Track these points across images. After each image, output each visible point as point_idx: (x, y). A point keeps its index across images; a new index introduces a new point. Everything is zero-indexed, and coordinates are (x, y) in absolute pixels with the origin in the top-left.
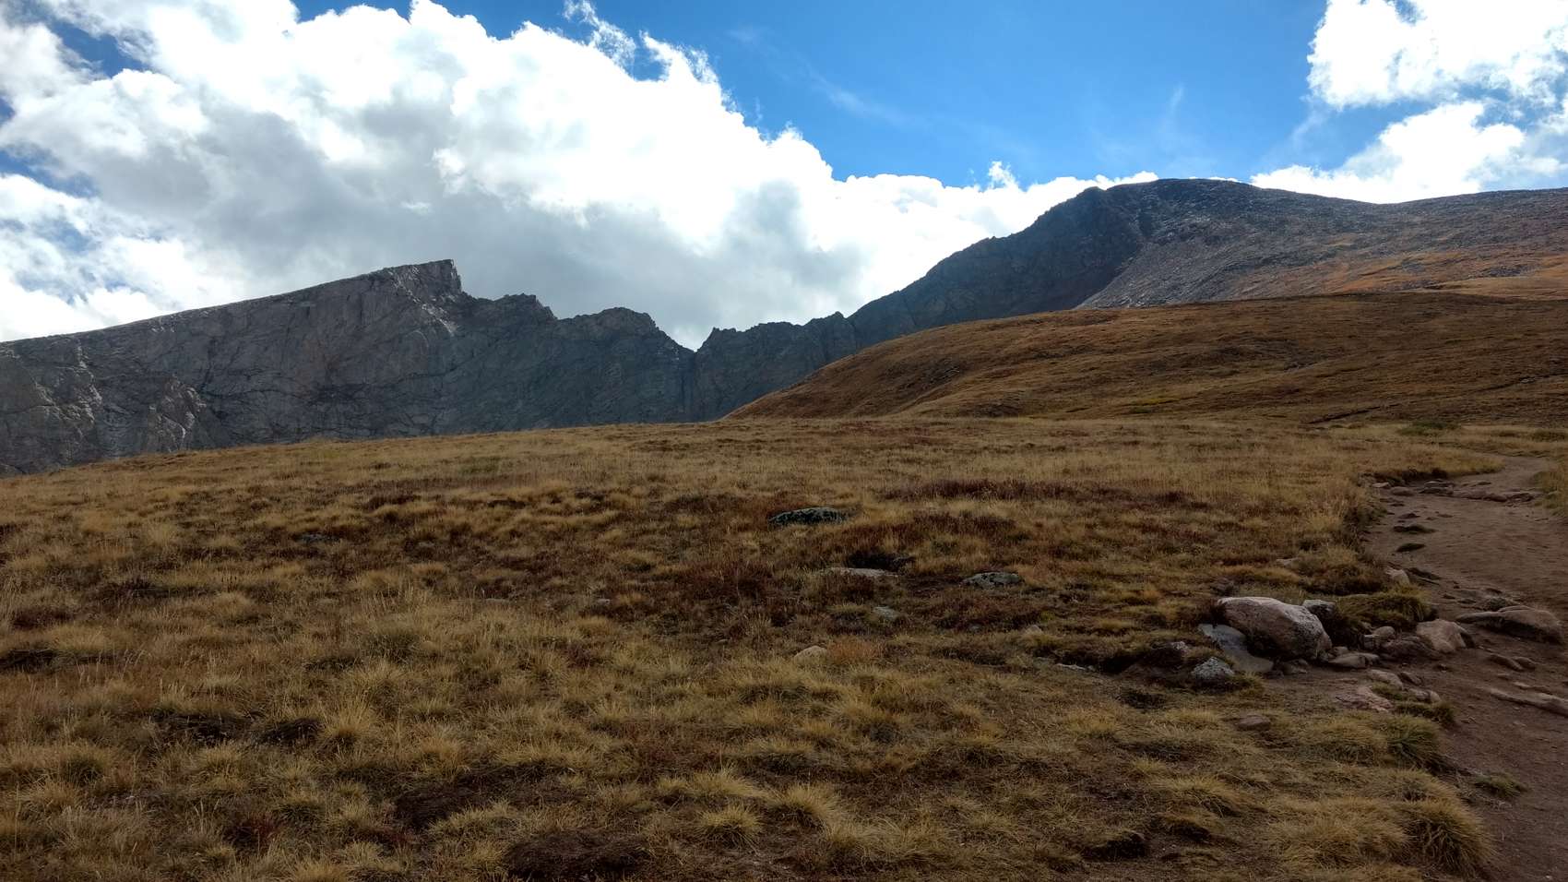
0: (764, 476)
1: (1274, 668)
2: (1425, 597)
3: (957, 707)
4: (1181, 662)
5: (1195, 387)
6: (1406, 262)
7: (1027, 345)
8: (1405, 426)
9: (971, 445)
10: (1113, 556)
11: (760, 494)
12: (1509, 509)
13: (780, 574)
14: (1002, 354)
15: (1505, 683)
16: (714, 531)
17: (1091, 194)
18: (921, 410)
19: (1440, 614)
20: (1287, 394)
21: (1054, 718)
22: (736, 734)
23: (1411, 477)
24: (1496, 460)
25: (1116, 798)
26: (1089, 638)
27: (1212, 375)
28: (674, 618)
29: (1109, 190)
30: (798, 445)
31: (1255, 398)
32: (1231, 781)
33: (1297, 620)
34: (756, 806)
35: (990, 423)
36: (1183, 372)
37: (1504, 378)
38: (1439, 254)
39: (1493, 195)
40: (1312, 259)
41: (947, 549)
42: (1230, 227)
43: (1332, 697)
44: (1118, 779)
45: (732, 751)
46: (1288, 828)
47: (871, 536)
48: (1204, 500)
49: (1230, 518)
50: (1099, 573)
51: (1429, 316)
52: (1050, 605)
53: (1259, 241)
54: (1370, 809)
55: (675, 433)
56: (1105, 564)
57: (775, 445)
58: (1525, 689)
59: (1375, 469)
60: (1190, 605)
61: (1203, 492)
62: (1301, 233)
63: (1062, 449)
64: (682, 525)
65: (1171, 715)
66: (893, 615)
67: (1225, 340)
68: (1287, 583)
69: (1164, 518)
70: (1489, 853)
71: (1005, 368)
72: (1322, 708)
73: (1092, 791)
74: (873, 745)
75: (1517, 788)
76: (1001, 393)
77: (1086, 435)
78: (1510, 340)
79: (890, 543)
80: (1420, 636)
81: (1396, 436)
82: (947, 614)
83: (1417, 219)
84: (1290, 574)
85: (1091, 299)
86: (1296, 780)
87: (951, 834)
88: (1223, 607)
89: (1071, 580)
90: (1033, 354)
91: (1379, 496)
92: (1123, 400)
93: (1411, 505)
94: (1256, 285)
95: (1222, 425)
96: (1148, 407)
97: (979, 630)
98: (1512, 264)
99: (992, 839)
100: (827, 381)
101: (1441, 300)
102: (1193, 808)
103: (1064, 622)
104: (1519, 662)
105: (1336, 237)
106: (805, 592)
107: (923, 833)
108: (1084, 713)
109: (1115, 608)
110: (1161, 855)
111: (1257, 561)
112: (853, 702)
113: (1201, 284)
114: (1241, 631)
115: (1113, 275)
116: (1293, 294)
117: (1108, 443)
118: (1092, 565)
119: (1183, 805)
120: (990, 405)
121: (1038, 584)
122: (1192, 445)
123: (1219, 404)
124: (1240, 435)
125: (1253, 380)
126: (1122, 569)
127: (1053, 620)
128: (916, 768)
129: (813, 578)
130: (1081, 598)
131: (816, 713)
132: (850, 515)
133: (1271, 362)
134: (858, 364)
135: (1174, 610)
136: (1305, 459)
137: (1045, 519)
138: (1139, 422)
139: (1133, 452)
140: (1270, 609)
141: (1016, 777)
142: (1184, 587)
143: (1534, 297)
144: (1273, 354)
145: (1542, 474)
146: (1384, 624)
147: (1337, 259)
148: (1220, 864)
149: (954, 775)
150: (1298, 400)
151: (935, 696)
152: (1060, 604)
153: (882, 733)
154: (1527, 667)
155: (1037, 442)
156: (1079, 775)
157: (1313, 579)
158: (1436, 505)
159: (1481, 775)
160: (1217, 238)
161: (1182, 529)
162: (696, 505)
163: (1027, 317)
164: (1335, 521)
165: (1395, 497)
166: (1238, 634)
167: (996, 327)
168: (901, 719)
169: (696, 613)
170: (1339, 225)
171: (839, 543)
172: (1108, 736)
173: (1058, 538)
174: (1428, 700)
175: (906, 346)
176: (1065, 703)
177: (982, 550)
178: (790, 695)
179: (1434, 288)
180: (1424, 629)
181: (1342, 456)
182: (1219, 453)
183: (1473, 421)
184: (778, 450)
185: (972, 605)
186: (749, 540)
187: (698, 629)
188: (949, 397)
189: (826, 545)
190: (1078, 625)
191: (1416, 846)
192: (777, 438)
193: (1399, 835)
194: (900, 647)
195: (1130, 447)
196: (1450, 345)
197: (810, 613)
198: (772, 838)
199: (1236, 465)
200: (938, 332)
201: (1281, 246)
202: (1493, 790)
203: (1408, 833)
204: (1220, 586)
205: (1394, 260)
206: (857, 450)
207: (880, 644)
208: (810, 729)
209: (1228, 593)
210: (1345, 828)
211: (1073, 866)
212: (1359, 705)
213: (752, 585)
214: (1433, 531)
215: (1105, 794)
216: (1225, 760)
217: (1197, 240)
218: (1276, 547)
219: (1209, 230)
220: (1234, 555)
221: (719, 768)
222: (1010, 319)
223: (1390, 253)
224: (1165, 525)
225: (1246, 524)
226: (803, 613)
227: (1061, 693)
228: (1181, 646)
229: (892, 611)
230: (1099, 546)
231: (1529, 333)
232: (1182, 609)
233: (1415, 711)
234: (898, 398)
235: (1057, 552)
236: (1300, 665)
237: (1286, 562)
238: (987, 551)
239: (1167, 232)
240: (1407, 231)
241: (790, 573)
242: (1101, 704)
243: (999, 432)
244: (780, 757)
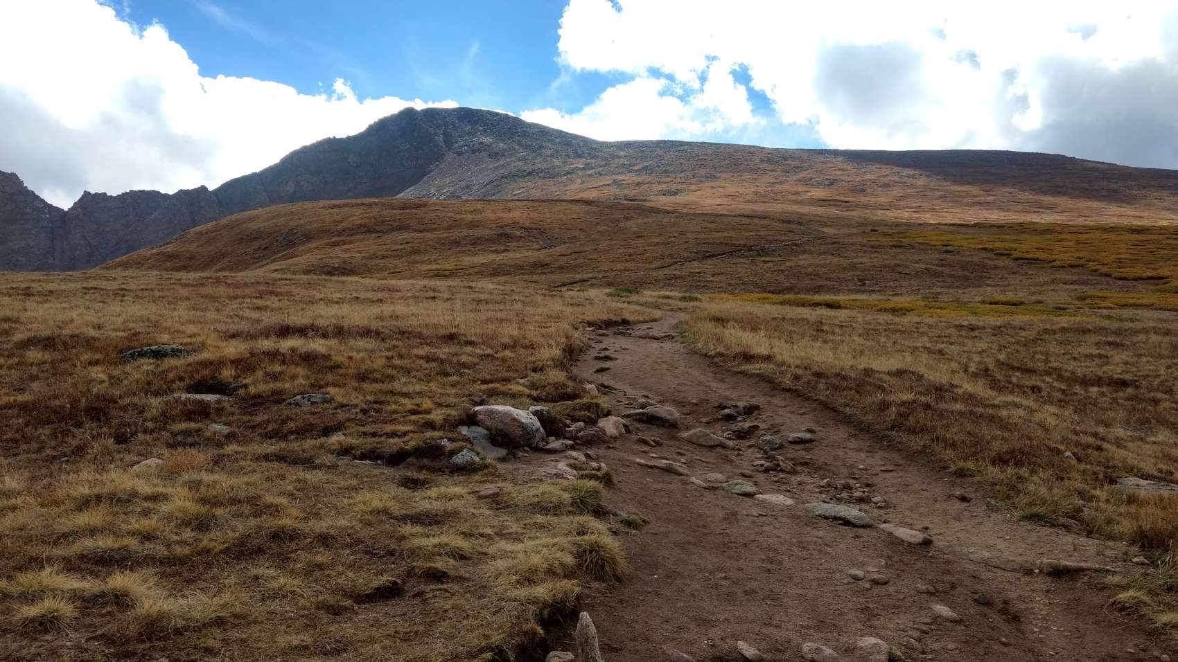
0: (120, 320)
1: (507, 455)
2: (605, 402)
3: (269, 499)
4: (443, 454)
5: (479, 259)
6: (615, 181)
7: (359, 222)
8: (610, 290)
9: (309, 296)
10: (403, 380)
11: (114, 334)
12: (661, 345)
13: (126, 401)
14: (340, 227)
15: (644, 455)
16: (64, 366)
17: (409, 113)
18: (274, 268)
19: (613, 412)
20: (540, 266)
21: (346, 501)
22: (64, 538)
23: (608, 324)
24: (658, 313)
25: (384, 556)
26: (380, 440)
27: (491, 251)
28: (16, 441)
29: (422, 111)
30: (161, 294)
31: (518, 269)
32: (467, 535)
33: (523, 421)
34: (74, 596)
35: (326, 280)
36: (471, 248)
37: (668, 261)
38: (634, 178)
39: (665, 142)
40: (558, 175)
41: (275, 377)
42: (505, 147)
43: (541, 472)
44: (387, 542)
45: (58, 552)
46: (501, 564)
47: (211, 367)
48: (473, 339)
49: (489, 351)
50: (392, 392)
51: (627, 219)
52: (353, 417)
53: (524, 159)
54: (554, 545)
55: (40, 281)
56: (397, 386)
57: (139, 293)
58: (656, 458)
59: (587, 318)
60: (454, 413)
61: (472, 333)
62: (552, 156)
63: (380, 301)
64: (31, 360)
65: (433, 492)
66: (225, 430)
67: (501, 227)
68: (522, 395)
69: (443, 351)
70: (623, 565)
71: (341, 238)
72: (534, 479)
73: (366, 553)
74: (193, 534)
75: (644, 521)
76: (337, 257)
77: (398, 291)
78: (670, 237)
79: (227, 374)
80: (599, 428)
81: (605, 297)
82: (271, 427)
83: (622, 154)
84: (524, 389)
85: (408, 190)
86: (511, 530)
87: (251, 597)
88: (475, 413)
89: (369, 398)
90: (363, 229)
91: (588, 336)
92: (429, 267)
93: (607, 342)
94: (522, 190)
95: (495, 287)
96: (447, 273)
97: (296, 438)
98: (673, 189)
99: (285, 597)
100: (192, 242)
101: (634, 209)
102: (438, 557)
103: (362, 429)
104: (654, 441)
105: (573, 161)
106: (148, 415)
107: (227, 600)
108: (369, 495)
109: (401, 417)
110: (413, 593)
111: (503, 381)
112: (180, 501)
113: (485, 186)
114: (487, 429)
115: (425, 174)
116: (546, 198)
117: (414, 297)
118: (386, 386)
119: (432, 555)
120: (329, 266)
121: (345, 401)
122: (473, 300)
123: (495, 272)
124: (506, 294)
125: (518, 256)
126: (409, 389)
127: (354, 428)
128: (228, 548)
129: (156, 403)
130: (377, 411)
131: (146, 513)
132: (195, 351)
133: (531, 244)
134: (219, 230)
135: (442, 417)
136: (545, 311)
137: (355, 353)
138: (438, 283)
139: (432, 304)
140: (506, 413)
141: (310, 548)
142: (452, 400)
143: (685, 211)
144: (532, 239)
145: (681, 322)
146: (579, 421)
147: (574, 176)
148: (453, 595)
149: (260, 551)
150: (546, 271)
151: (252, 491)
152: (360, 416)
153: (201, 525)
154: (658, 444)
155: (362, 296)
156: (359, 541)
157: (538, 392)
158: (622, 342)
159: (624, 515)
160: (497, 154)
161: (455, 359)
162: (48, 343)
163: (359, 201)
164: (557, 352)
165: (598, 337)
166: (485, 432)
167: (334, 207)
168: (219, 511)
169: (39, 436)
170: (575, 152)
171: (182, 374)
172: (385, 511)
173: (363, 367)
174: (599, 470)
175: (261, 216)
176: (356, 489)
177: (303, 377)
178: (122, 501)
179: (631, 200)
180: (602, 423)
181: (569, 310)
182: (491, 306)
183: (649, 288)
184: (141, 298)
185: (291, 419)
186: (98, 373)
187: (40, 450)
188: (297, 259)
189: (171, 376)
190: (372, 431)
191: (580, 566)
192: (142, 287)
193: (569, 560)
194: (228, 455)
195: (430, 301)
196: (638, 239)
197: (152, 431)
198: (88, 621)
199: (500, 315)
200: (289, 207)
201: (539, 164)
202: (629, 524)
203: (576, 558)
204: (476, 399)
205: (608, 179)
206: (214, 299)
207: (211, 453)
208: (137, 526)
209: (482, 403)
210: (536, 559)
211: (346, 609)
212: (557, 475)
213: (99, 411)
214: (616, 359)
215: (376, 554)
216: (466, 521)
217: (483, 154)
218: (517, 371)
219: (491, 148)
220: (488, 377)
221: (43, 567)
222: (346, 201)
223: (605, 174)
224: (443, 357)
225: (499, 355)
226: (145, 432)
227: (354, 482)
228: (445, 442)
229: (225, 427)
230: (394, 372)
231: (682, 233)
232: (448, 416)
233: (590, 477)
234: (254, 258)
235: (362, 377)
236: (525, 451)
237: (522, 381)
238: (308, 378)
239: (463, 146)
240: (616, 161)
241: (136, 400)
242: (383, 488)
243: (332, 288)
244: (106, 552)
